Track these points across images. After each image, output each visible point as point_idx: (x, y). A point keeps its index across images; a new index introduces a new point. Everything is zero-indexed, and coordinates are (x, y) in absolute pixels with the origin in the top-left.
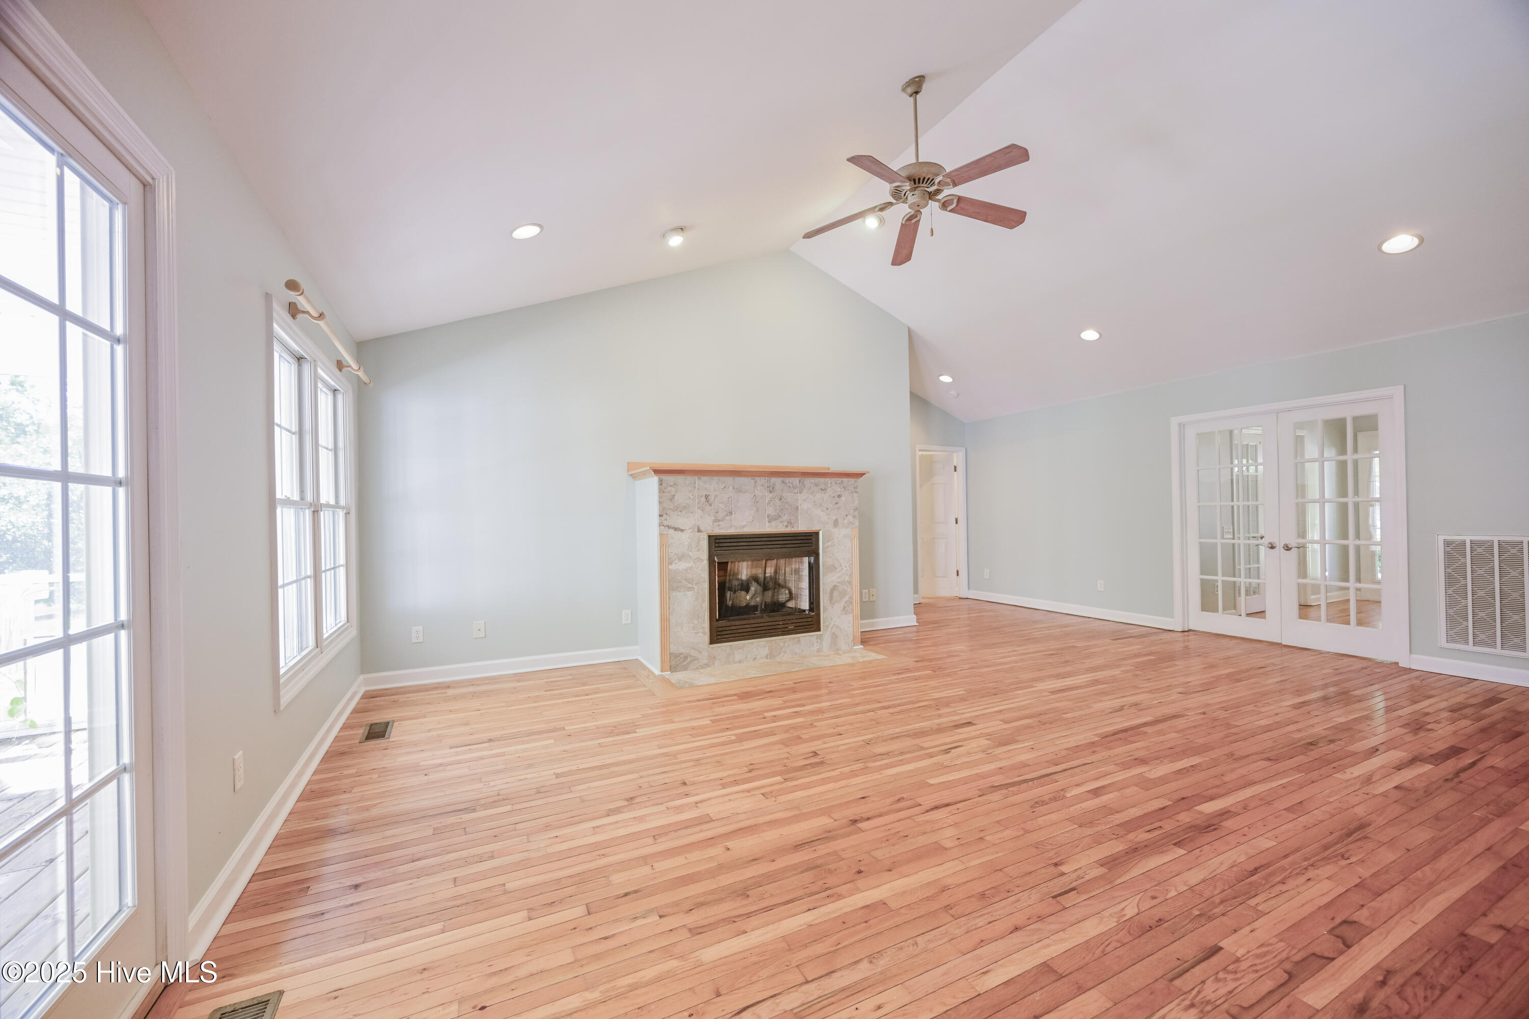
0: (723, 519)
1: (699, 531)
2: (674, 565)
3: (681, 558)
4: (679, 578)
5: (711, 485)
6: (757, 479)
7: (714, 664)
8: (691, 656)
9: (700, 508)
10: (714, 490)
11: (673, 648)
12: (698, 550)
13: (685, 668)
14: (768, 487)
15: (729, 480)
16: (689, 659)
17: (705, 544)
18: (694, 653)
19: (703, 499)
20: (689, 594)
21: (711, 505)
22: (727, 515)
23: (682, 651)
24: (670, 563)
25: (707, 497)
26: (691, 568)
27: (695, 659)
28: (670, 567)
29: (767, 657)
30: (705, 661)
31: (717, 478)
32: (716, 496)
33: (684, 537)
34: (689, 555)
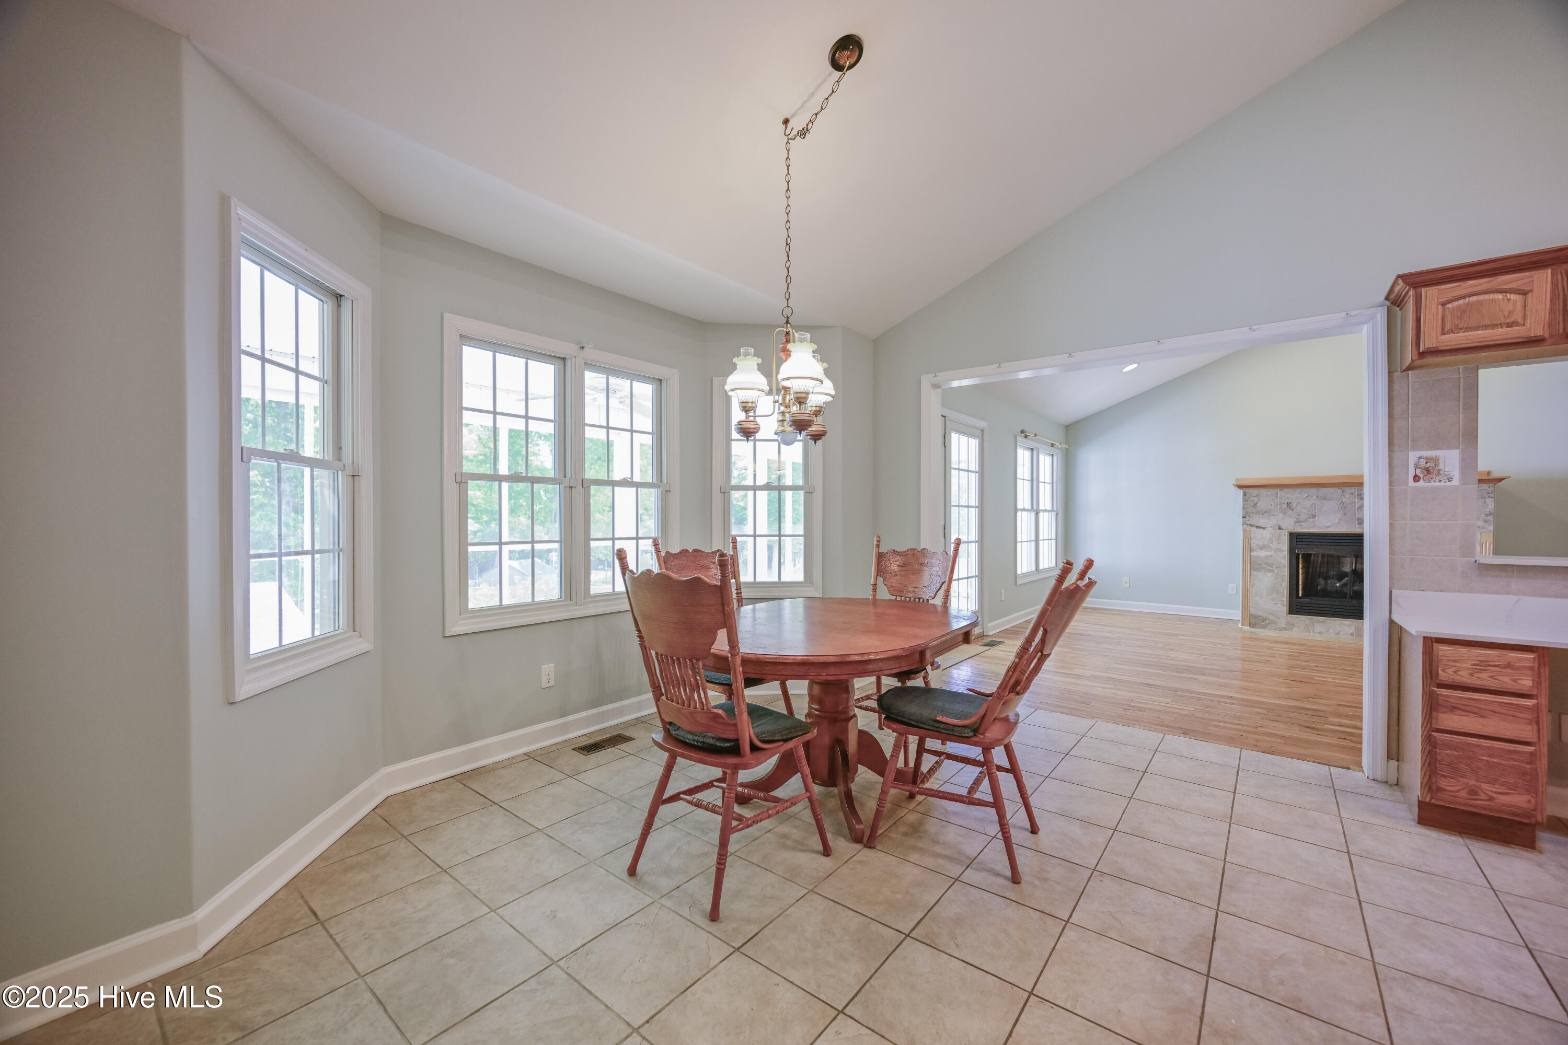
0: (1305, 521)
1: (1280, 529)
2: (1255, 553)
3: (1262, 548)
4: (1260, 562)
5: (1294, 496)
6: (1347, 489)
7: (1292, 629)
8: (1269, 619)
9: (1281, 512)
10: (1297, 499)
11: (1253, 611)
12: (1279, 543)
13: (1264, 627)
14: (1358, 495)
15: (1313, 491)
16: (1267, 621)
17: (1286, 539)
18: (1271, 617)
19: (1285, 506)
20: (1270, 574)
21: (1292, 510)
22: (1309, 518)
23: (1260, 613)
24: (1252, 550)
25: (1288, 504)
26: (1271, 556)
27: (1273, 622)
28: (1252, 554)
29: (1352, 635)
30: (1284, 626)
31: (1300, 489)
32: (1298, 503)
33: (1266, 534)
34: (1270, 546)
